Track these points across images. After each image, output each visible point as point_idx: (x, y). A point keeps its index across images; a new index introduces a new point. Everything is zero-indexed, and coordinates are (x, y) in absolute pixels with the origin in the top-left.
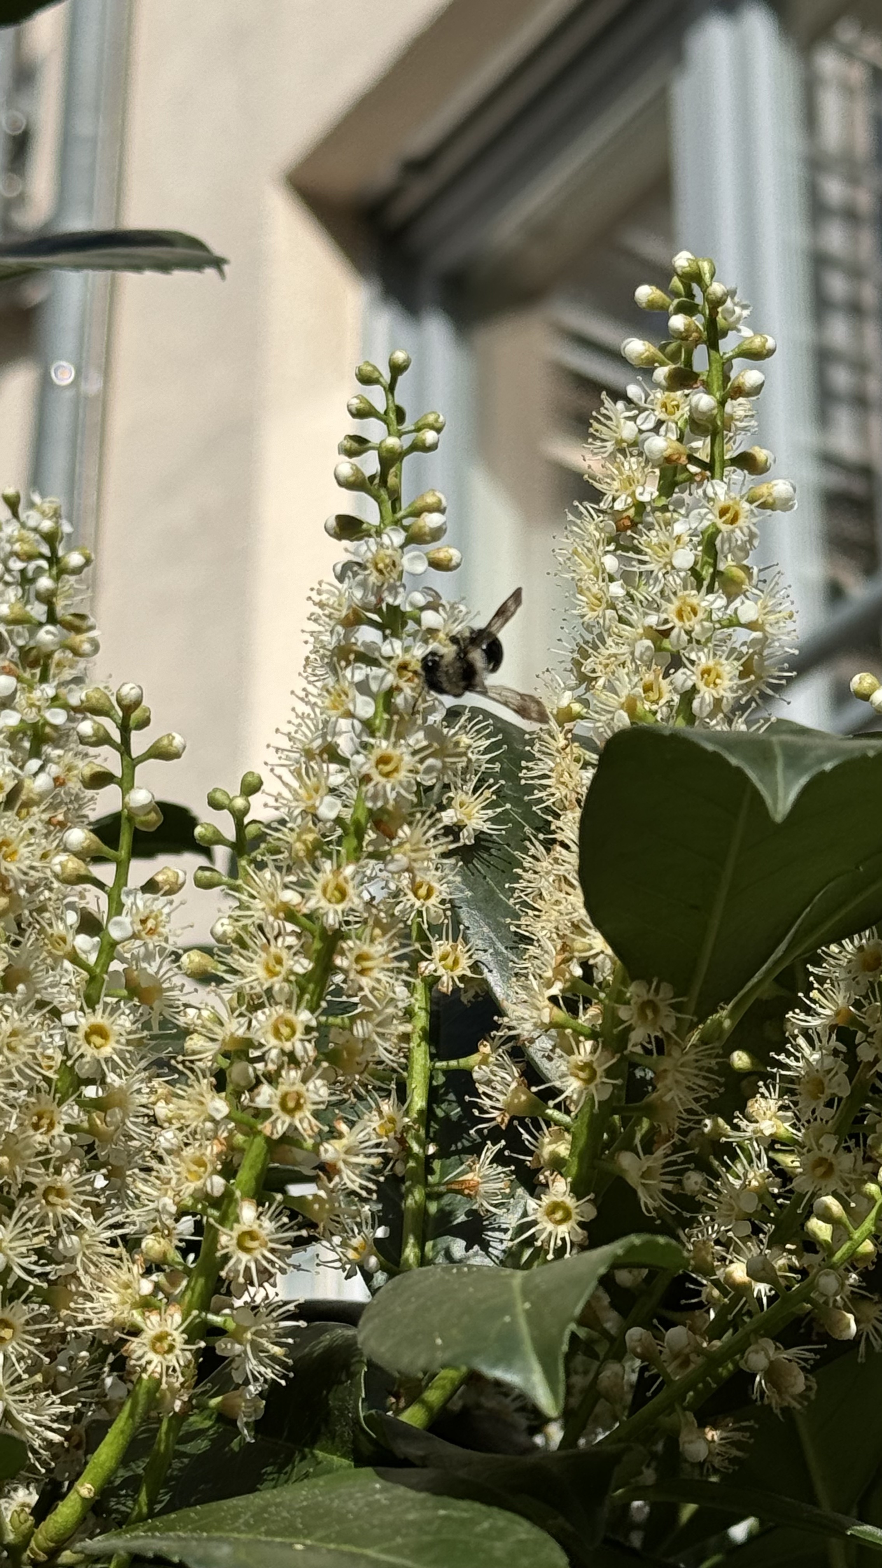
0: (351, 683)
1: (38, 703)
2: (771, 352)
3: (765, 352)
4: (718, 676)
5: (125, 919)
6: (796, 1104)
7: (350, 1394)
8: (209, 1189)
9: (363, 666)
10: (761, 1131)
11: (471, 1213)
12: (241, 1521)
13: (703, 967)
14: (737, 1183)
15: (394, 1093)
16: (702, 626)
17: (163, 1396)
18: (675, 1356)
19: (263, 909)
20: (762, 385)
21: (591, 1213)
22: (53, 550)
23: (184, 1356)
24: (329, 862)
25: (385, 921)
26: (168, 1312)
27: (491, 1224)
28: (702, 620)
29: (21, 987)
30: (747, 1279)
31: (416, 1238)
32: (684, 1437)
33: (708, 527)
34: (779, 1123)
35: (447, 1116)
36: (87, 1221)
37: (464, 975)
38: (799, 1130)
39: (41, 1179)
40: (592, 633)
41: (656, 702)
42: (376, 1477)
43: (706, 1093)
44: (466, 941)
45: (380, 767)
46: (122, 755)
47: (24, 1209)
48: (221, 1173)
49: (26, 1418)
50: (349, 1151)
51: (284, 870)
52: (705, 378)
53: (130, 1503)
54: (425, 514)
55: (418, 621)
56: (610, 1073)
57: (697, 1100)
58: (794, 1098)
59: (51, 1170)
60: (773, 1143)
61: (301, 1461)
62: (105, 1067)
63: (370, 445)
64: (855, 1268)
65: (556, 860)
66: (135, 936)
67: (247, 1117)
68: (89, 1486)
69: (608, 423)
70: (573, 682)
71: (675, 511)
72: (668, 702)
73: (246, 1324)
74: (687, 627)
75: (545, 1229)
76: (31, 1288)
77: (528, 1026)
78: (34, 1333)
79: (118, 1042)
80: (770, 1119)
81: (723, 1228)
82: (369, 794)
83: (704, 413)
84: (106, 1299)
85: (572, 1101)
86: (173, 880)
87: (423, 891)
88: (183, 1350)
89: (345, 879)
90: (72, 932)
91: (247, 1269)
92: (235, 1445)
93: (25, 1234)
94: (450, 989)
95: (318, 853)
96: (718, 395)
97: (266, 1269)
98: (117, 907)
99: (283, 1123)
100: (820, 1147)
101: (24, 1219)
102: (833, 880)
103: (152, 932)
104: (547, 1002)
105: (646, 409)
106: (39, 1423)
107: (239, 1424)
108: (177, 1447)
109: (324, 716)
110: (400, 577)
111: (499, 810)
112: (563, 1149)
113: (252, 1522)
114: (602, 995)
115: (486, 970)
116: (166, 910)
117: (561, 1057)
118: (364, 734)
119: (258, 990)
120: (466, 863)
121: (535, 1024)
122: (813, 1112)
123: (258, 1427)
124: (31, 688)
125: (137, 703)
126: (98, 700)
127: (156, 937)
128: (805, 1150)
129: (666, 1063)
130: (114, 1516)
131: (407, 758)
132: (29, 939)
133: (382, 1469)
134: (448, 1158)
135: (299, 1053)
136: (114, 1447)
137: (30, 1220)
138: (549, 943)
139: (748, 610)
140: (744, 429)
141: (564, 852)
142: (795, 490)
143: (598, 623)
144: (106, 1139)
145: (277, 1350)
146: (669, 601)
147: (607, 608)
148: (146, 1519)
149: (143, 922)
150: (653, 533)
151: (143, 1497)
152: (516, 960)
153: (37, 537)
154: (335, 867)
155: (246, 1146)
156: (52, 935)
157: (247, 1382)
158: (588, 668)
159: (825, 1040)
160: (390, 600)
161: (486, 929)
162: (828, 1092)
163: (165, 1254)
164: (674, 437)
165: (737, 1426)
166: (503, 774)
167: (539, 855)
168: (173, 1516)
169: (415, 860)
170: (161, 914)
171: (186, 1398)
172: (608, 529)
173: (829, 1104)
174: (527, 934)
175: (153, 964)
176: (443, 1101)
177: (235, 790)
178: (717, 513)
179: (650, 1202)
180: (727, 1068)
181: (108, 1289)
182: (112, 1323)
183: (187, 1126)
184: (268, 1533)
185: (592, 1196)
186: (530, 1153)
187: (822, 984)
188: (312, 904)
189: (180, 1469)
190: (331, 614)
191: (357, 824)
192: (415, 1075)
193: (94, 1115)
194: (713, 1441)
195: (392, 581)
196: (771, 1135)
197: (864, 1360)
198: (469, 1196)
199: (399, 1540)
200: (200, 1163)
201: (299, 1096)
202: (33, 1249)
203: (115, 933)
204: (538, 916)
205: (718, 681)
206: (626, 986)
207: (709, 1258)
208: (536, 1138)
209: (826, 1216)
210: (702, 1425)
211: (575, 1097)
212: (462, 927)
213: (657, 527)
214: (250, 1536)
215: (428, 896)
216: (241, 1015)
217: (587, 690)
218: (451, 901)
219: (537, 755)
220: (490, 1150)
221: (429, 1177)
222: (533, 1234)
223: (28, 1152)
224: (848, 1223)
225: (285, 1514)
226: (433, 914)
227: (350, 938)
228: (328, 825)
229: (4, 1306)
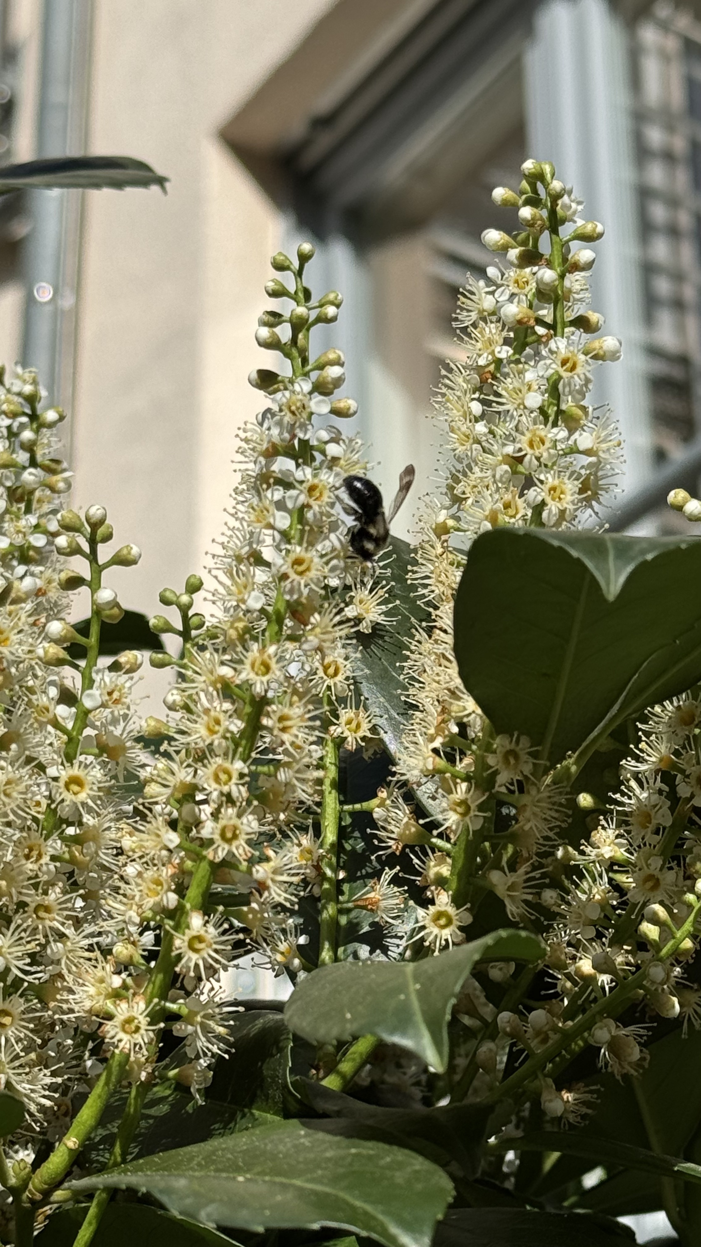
0: (271, 501)
1: (23, 530)
2: (600, 236)
3: (595, 235)
4: (562, 493)
5: (95, 692)
6: (629, 832)
7: (280, 1065)
8: (165, 902)
9: (281, 488)
10: (602, 855)
11: (373, 924)
12: (195, 1162)
13: (553, 725)
14: (584, 897)
15: (311, 829)
16: (549, 453)
17: (132, 1069)
18: (538, 1033)
19: (204, 682)
20: (594, 261)
21: (468, 919)
22: (33, 409)
23: (148, 1035)
24: (256, 644)
25: (301, 690)
26: (135, 1000)
27: (389, 932)
28: (549, 448)
29: (14, 746)
30: (592, 971)
31: (330, 944)
32: (545, 1096)
33: (553, 374)
34: (616, 848)
35: (354, 850)
36: (69, 931)
37: (365, 736)
38: (632, 854)
39: (33, 898)
40: (462, 463)
41: (514, 517)
42: (301, 1126)
43: (558, 823)
44: (366, 709)
45: (295, 567)
46: (91, 562)
47: (19, 922)
48: (174, 891)
49: (23, 1087)
50: (275, 872)
51: (220, 651)
52: (548, 257)
53: (107, 1155)
54: (328, 367)
55: (323, 453)
56: (481, 808)
57: (551, 829)
58: (628, 828)
59: (40, 891)
60: (612, 865)
61: (242, 1118)
62: (81, 809)
63: (284, 318)
64: (679, 962)
65: (436, 641)
66: (103, 705)
67: (195, 846)
68: (75, 1140)
69: (472, 297)
70: (447, 502)
71: (526, 363)
72: (523, 516)
73: (196, 1009)
74: (537, 454)
75: (431, 932)
76: (26, 984)
77: (416, 772)
78: (30, 1021)
79: (91, 789)
80: (609, 846)
81: (573, 932)
82: (287, 589)
83: (547, 284)
84: (86, 992)
85: (452, 831)
86: (133, 661)
87: (331, 671)
88: (147, 1030)
89: (269, 657)
90: (53, 702)
91: (197, 966)
92: (190, 1108)
93: (20, 942)
94: (354, 747)
95: (247, 636)
96: (558, 270)
97: (211, 965)
98: (89, 683)
99: (223, 849)
100: (648, 866)
101: (19, 930)
102: (655, 651)
103: (117, 702)
104: (431, 753)
105: (502, 285)
106: (33, 1091)
107: (192, 1090)
108: (143, 1111)
109: (250, 528)
110: (309, 418)
111: (390, 606)
112: (445, 871)
113: (203, 1163)
114: (474, 747)
115: (382, 732)
116: (128, 685)
117: (444, 796)
118: (282, 543)
119: (201, 745)
120: (365, 648)
121: (422, 771)
122: (643, 839)
123: (207, 1093)
124: (18, 518)
125: (102, 521)
126: (70, 519)
127: (120, 706)
128: (637, 869)
129: (525, 799)
130: (95, 1165)
131: (316, 560)
132: (19, 709)
133: (304, 1120)
134: (355, 881)
135: (235, 794)
136: (94, 1109)
137: (25, 930)
138: (432, 708)
139: (584, 440)
140: (579, 300)
141: (442, 634)
142: (621, 344)
143: (467, 456)
144: (84, 868)
145: (221, 1030)
146: (523, 434)
147: (474, 443)
148: (120, 1165)
149: (110, 694)
150: (509, 380)
151: (117, 1150)
152: (406, 723)
153: (21, 400)
154: (261, 647)
155: (193, 870)
156: (38, 705)
157: (198, 1057)
158: (460, 490)
159: (651, 781)
160: (301, 435)
161: (382, 700)
162: (654, 822)
163: (131, 957)
164: (525, 305)
165: (587, 1089)
166: (393, 578)
167: (422, 640)
168: (141, 1161)
169: (324, 641)
170: (124, 687)
171: (150, 1070)
172: (473, 381)
173: (657, 832)
174: (414, 702)
175: (118, 727)
176: (350, 838)
177: (180, 589)
178: (559, 363)
179: (514, 909)
180: (573, 804)
181: (87, 983)
182: (90, 1011)
183: (147, 854)
184: (217, 1170)
185: (468, 905)
186: (419, 874)
187: (648, 738)
188: (243, 676)
189: (146, 1128)
190: (255, 447)
191: (278, 613)
192: (327, 816)
193: (74, 848)
194: (568, 1101)
195: (302, 420)
196: (610, 858)
197: (687, 1037)
198: (372, 910)
199: (320, 1172)
200: (158, 883)
201: (235, 828)
202: (27, 954)
203: (88, 703)
204: (423, 688)
205: (562, 496)
206: (494, 739)
207: (563, 957)
208: (424, 862)
209: (655, 920)
210: (559, 1089)
211: (454, 827)
212: (362, 698)
213: (512, 376)
214: (202, 1173)
215: (336, 674)
216: (189, 766)
217: (459, 509)
218: (354, 678)
219: (420, 561)
220: (388, 874)
221: (340, 897)
222: (423, 937)
223: (21, 877)
224: (672, 925)
225: (229, 1156)
226: (340, 689)
227: (273, 703)
228: (255, 615)
229: (4, 999)
